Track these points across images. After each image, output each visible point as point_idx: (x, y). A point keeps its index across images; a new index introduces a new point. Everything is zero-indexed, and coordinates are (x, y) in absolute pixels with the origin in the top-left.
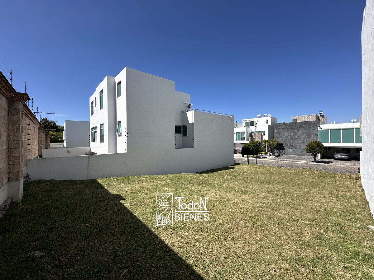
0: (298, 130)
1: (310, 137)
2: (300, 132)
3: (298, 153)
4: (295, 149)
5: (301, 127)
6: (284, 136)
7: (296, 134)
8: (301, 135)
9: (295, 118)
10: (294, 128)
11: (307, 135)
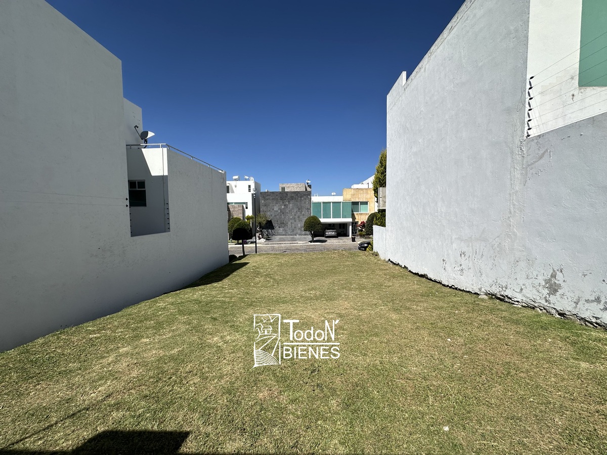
0: (289, 202)
1: (302, 211)
2: (291, 205)
3: (289, 233)
4: (286, 228)
5: (292, 198)
6: (273, 210)
7: (287, 207)
8: (293, 209)
9: (284, 186)
10: (285, 199)
11: (299, 209)
